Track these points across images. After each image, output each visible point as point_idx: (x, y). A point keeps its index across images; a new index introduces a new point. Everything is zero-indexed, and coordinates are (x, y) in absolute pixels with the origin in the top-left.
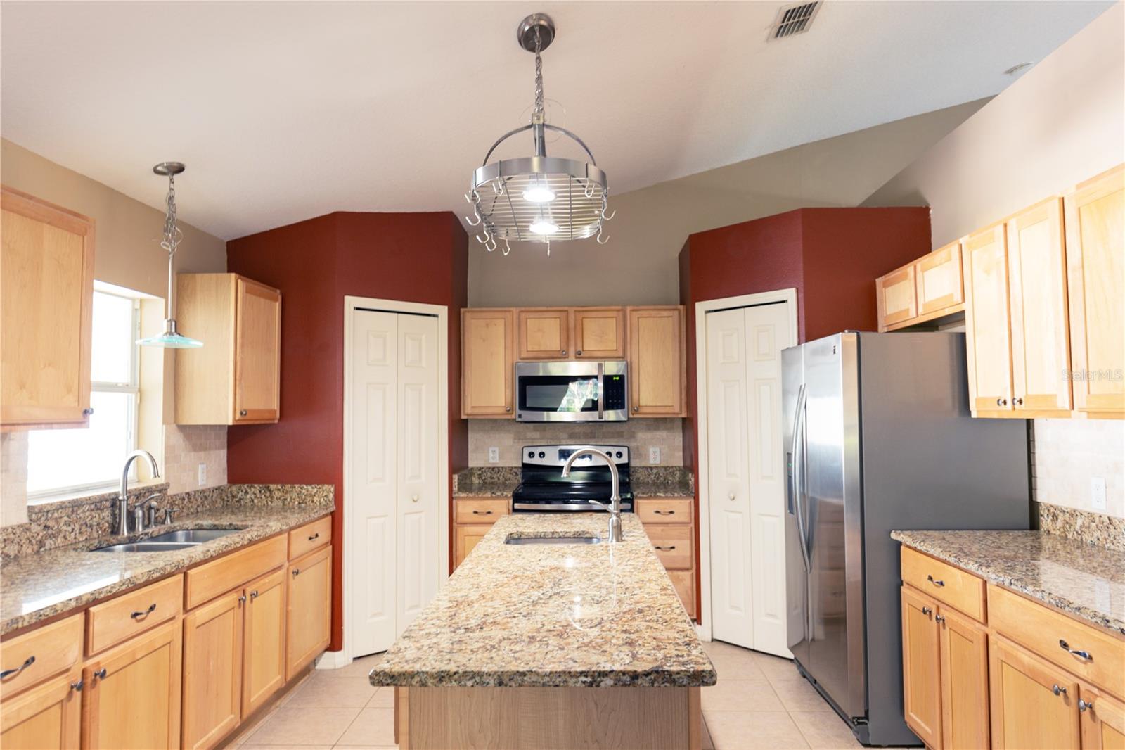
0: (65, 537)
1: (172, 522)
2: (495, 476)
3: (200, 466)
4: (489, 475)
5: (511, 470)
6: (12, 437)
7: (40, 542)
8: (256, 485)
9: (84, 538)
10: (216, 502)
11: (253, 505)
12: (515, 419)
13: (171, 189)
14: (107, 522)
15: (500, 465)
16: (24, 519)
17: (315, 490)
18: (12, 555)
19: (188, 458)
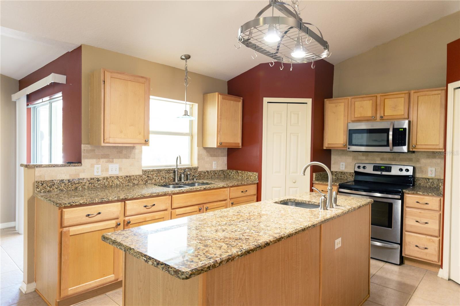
0: (155, 180)
1: (196, 180)
2: (342, 176)
3: (214, 162)
4: (340, 175)
5: (350, 174)
6: (136, 148)
7: (146, 181)
8: (234, 171)
9: (163, 182)
10: (221, 175)
11: (233, 178)
12: (347, 150)
13: (186, 64)
14: (172, 177)
15: (345, 171)
16: (141, 173)
17: (252, 174)
18: (136, 183)
19: (208, 159)
